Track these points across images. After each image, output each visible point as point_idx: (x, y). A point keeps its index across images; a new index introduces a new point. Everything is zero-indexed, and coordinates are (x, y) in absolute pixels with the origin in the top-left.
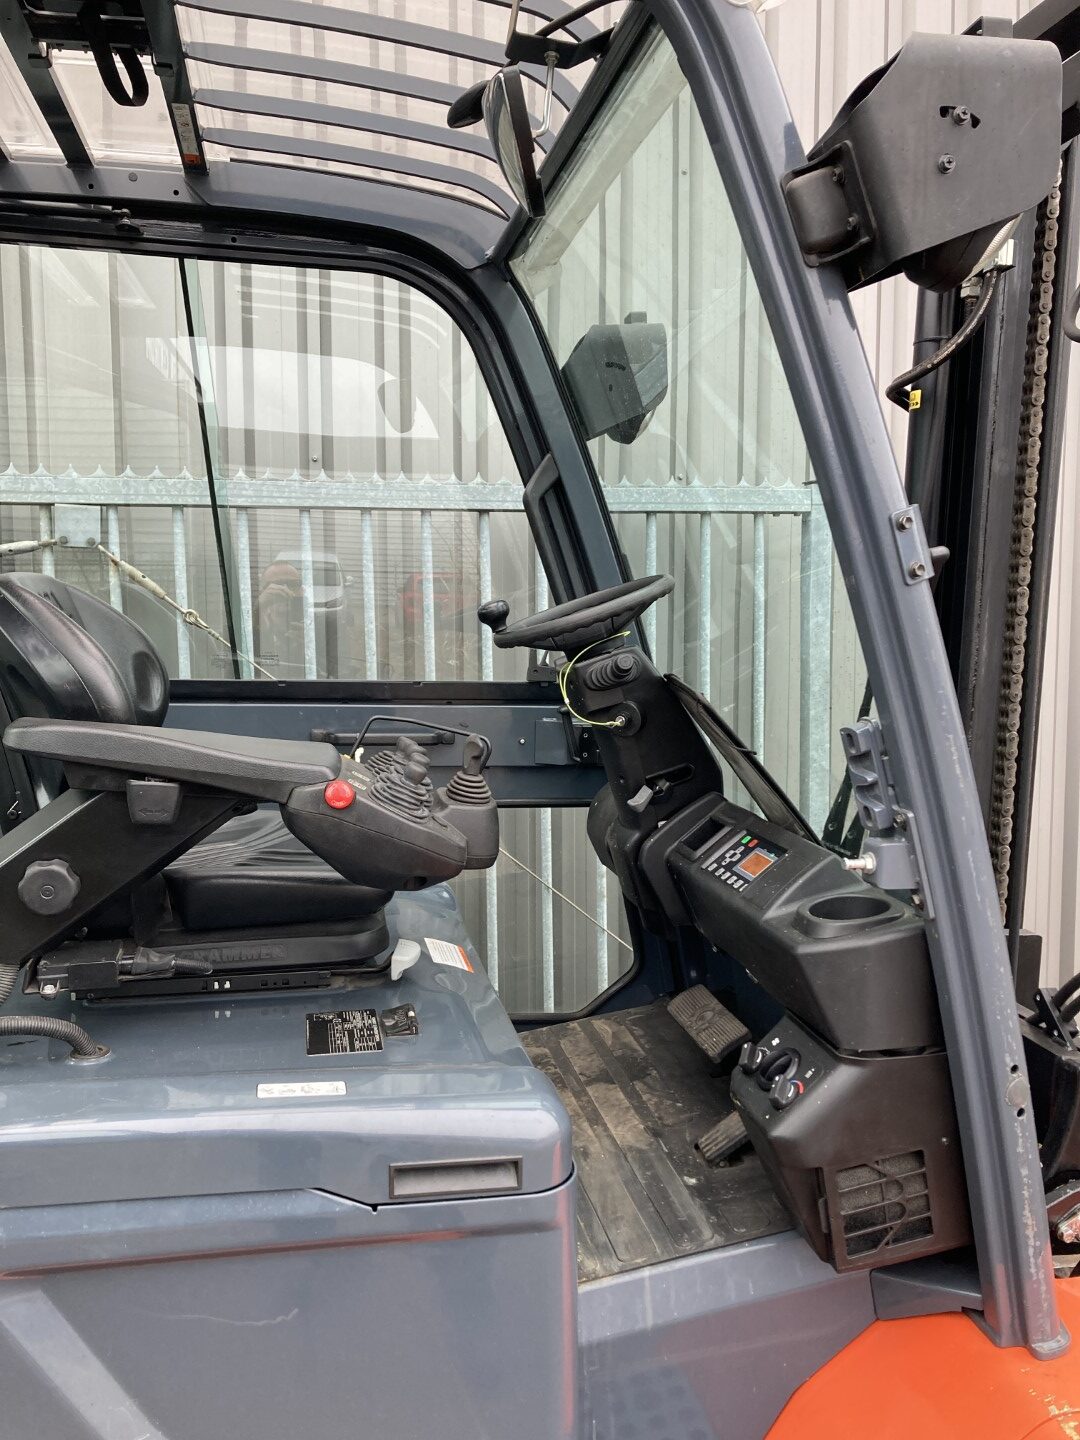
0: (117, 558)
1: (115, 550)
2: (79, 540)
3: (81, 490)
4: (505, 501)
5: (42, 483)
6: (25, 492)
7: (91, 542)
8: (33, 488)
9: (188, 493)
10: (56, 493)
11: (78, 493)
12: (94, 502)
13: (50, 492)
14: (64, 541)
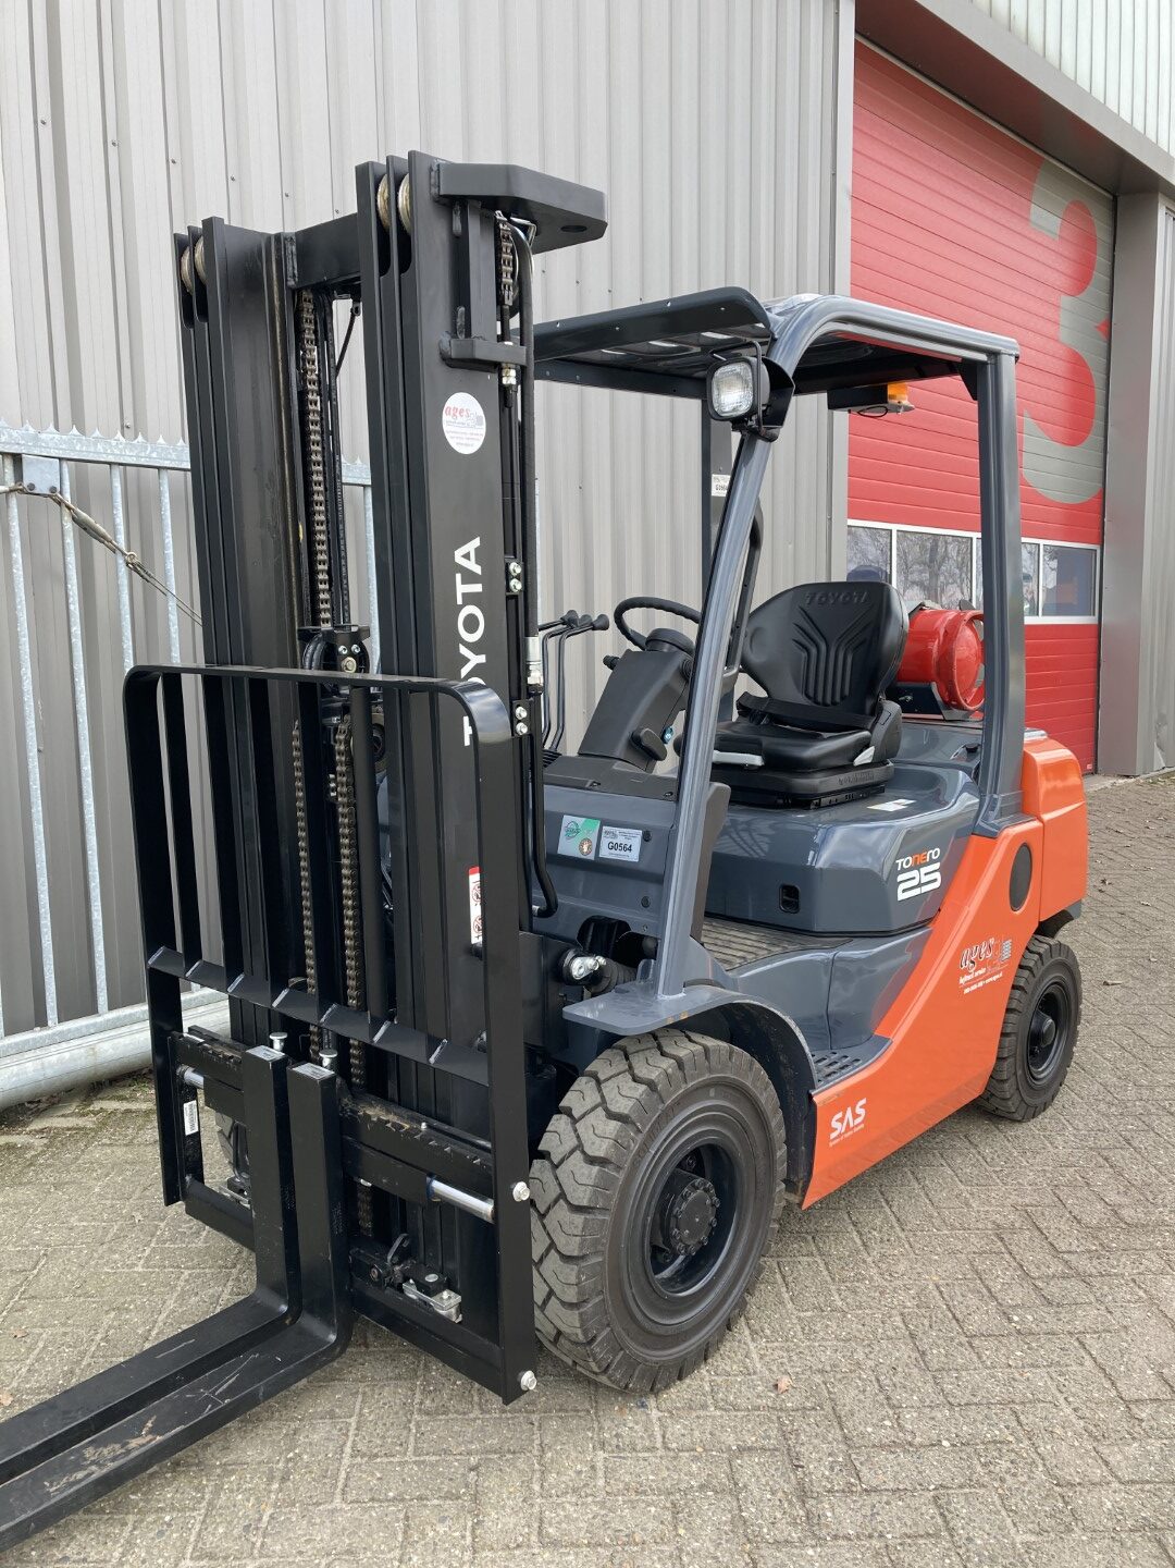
0: (69, 503)
1: (67, 498)
2: (42, 488)
3: (43, 444)
5: (11, 436)
7: (53, 490)
8: (3, 439)
9: (127, 453)
10: (24, 445)
11: (41, 446)
12: (54, 455)
13: (20, 444)
14: (32, 487)
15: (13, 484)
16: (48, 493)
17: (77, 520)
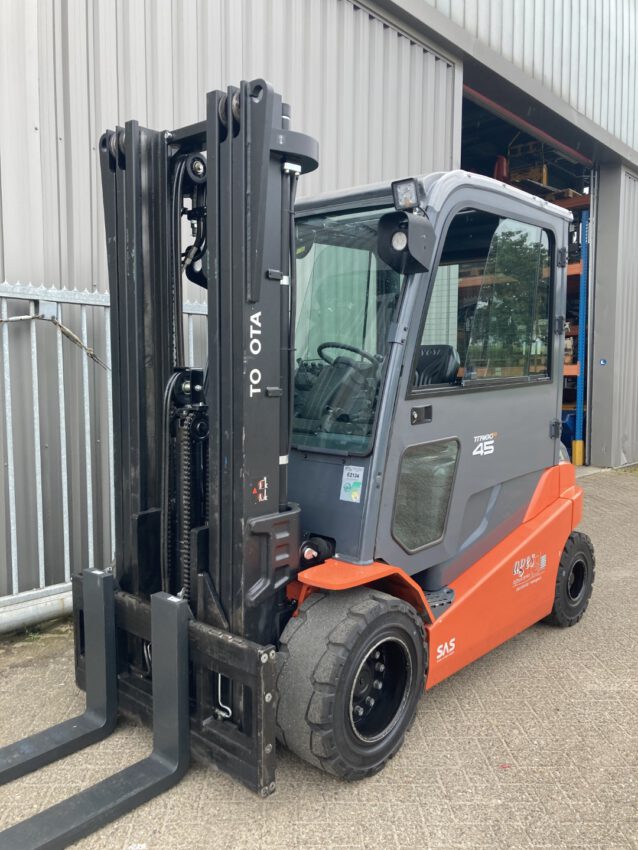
0: (61, 324)
1: (60, 321)
2: (48, 317)
5: (33, 291)
7: (53, 317)
9: (90, 299)
10: (40, 295)
12: (54, 300)
14: (43, 316)
15: (34, 315)
16: (51, 319)
17: (63, 333)
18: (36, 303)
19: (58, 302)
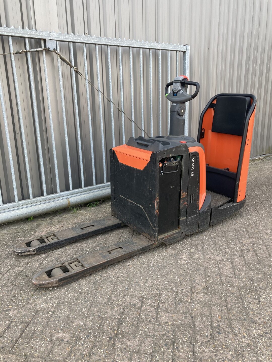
1: (59, 52)
3: (51, 36)
4: (135, 45)
5: (42, 34)
6: (39, 36)
7: (54, 49)
8: (41, 35)
9: (74, 39)
10: (46, 36)
12: (54, 39)
13: (45, 36)
14: (49, 49)
15: (44, 48)
16: (53, 50)
17: (61, 58)
18: (45, 40)
19: (56, 40)
